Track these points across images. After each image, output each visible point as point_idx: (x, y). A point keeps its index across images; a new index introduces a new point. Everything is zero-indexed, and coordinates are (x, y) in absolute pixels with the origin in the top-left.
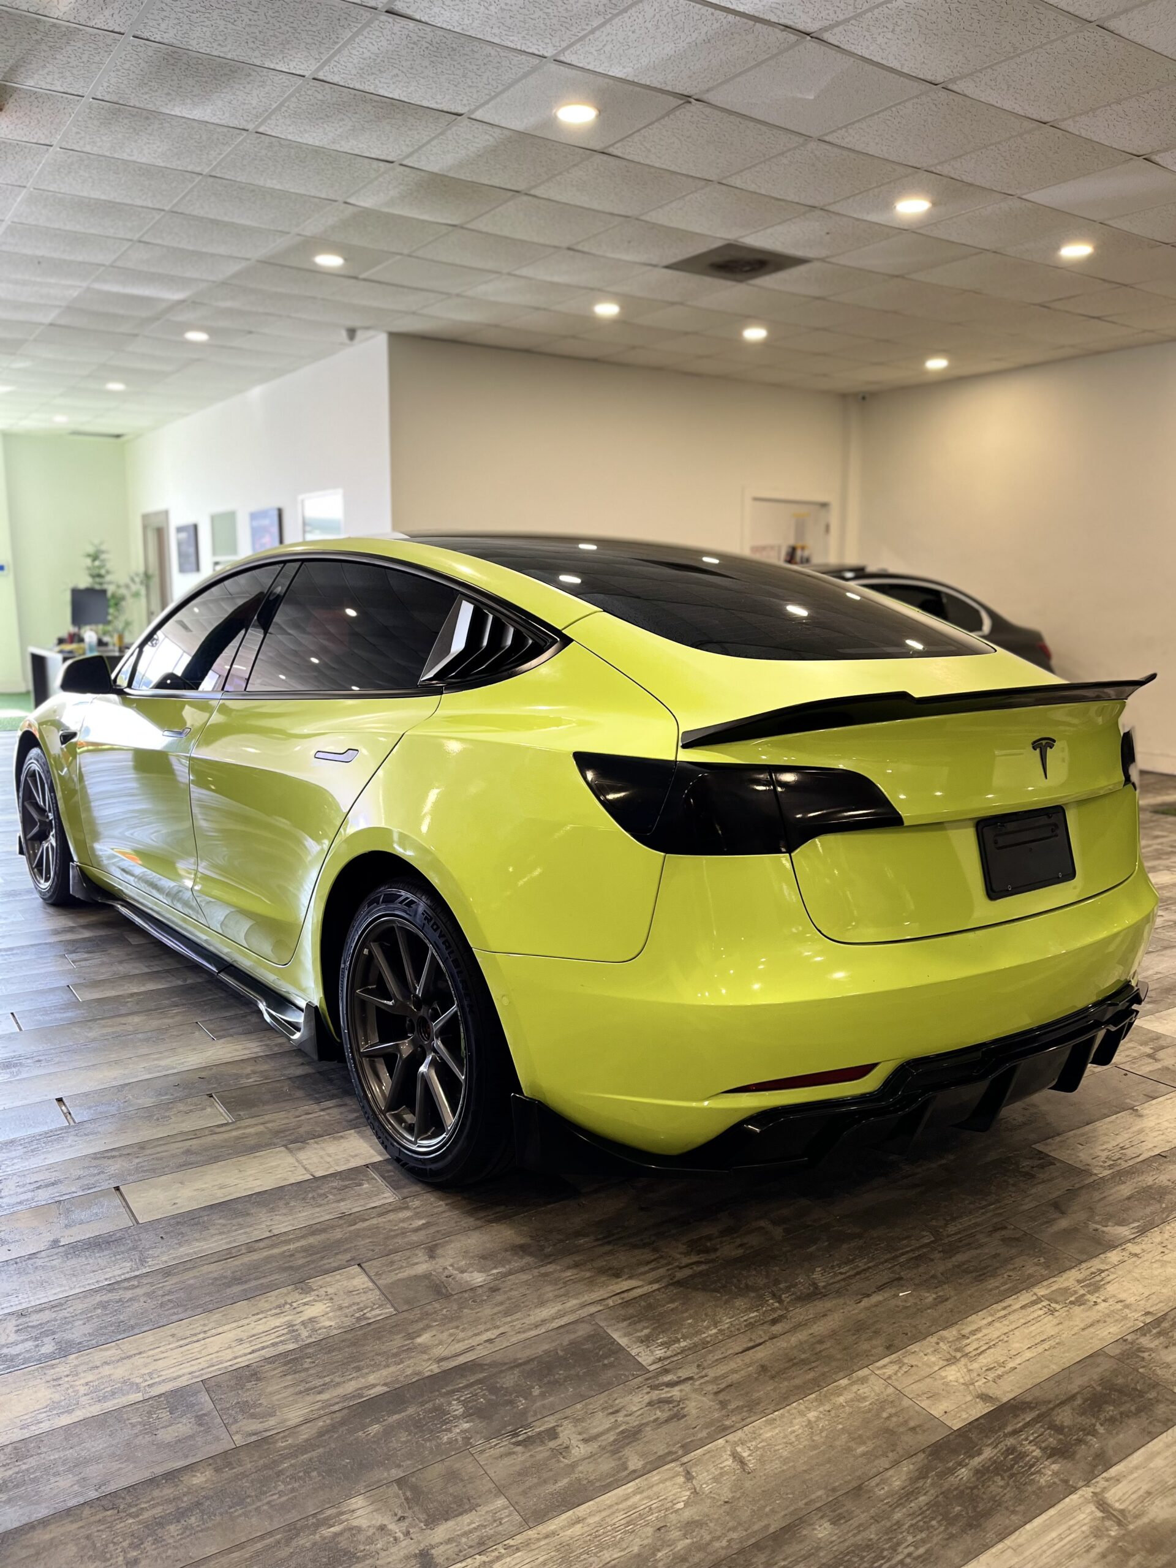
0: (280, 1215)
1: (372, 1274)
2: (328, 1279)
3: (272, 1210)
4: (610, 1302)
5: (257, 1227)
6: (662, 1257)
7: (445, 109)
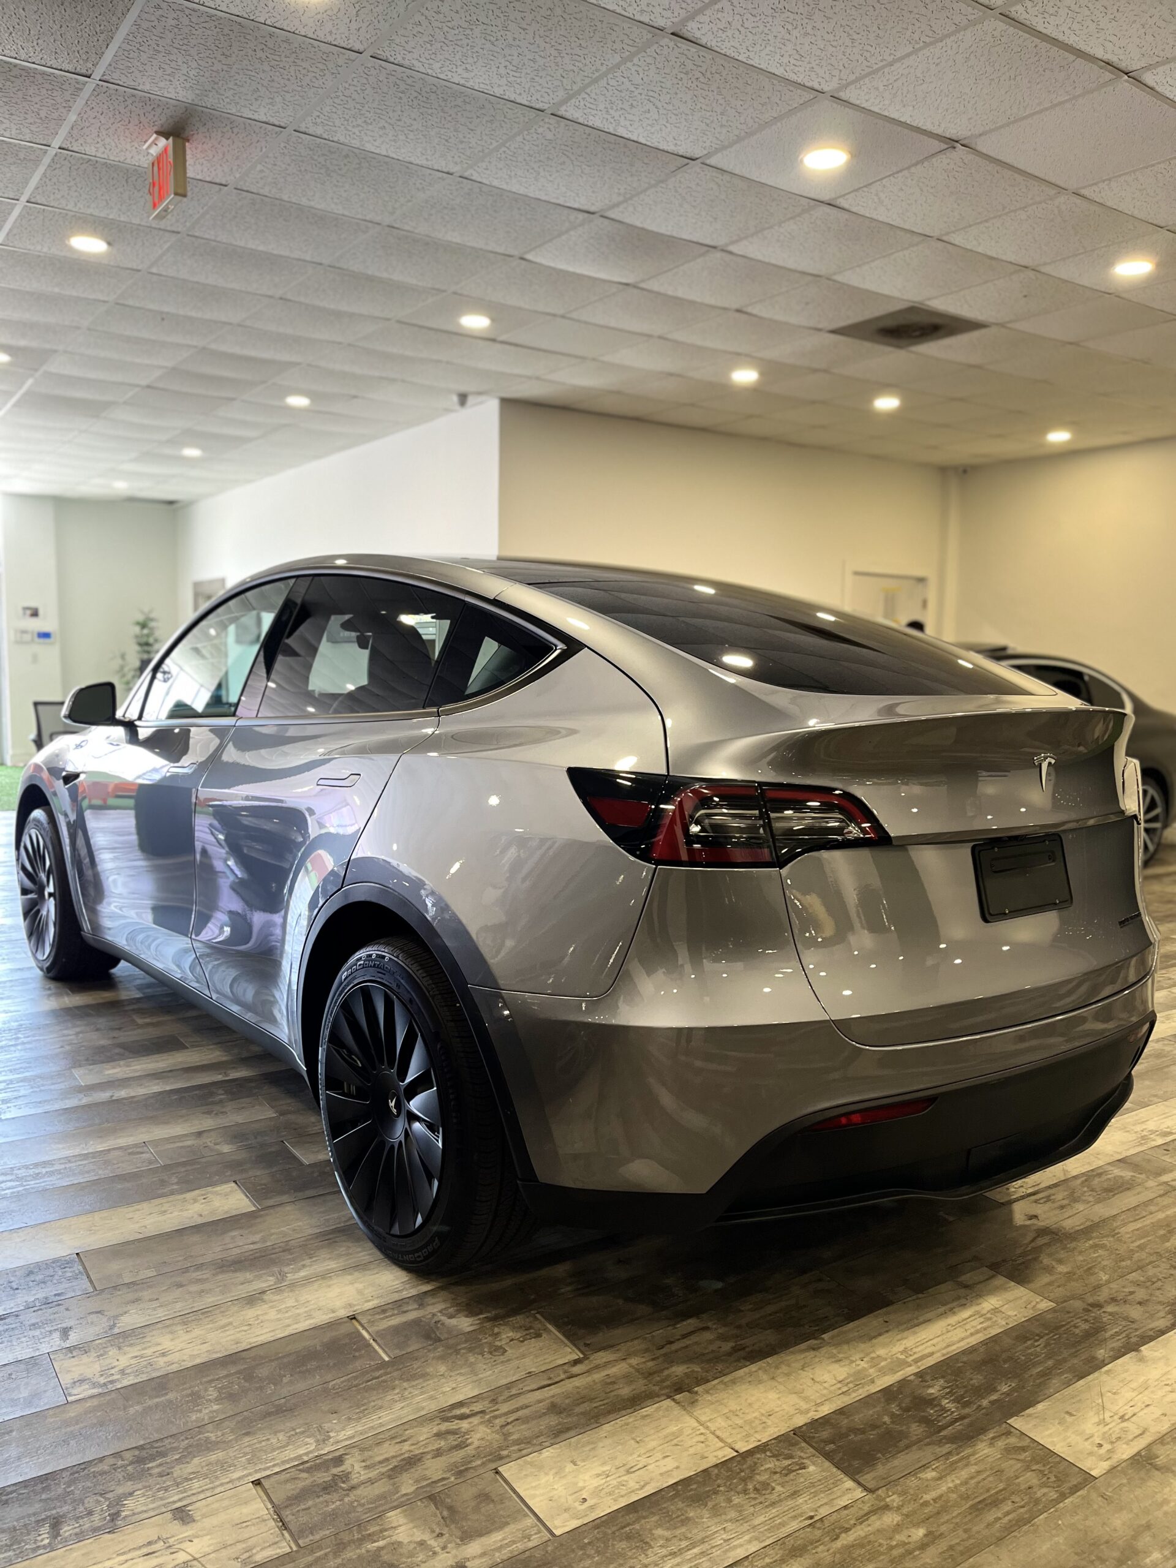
7: (681, 153)
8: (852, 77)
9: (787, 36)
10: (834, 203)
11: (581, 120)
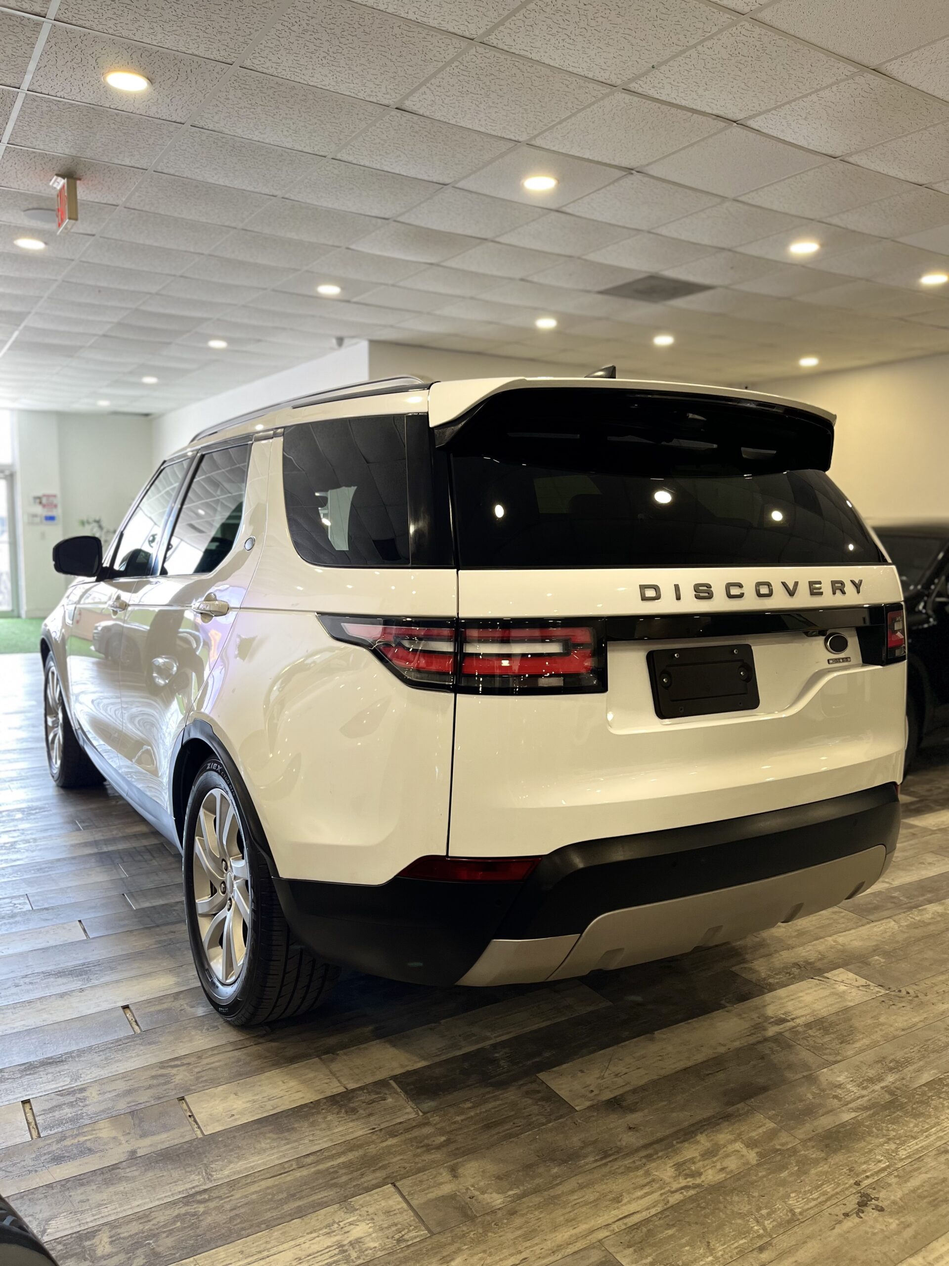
0: (320, 1130)
1: (405, 1194)
2: (368, 1198)
3: (313, 1124)
4: (615, 1227)
5: (302, 1142)
6: (653, 1180)
7: (435, 180)
8: (536, 133)
9: (477, 109)
10: (560, 210)
11: (354, 162)
